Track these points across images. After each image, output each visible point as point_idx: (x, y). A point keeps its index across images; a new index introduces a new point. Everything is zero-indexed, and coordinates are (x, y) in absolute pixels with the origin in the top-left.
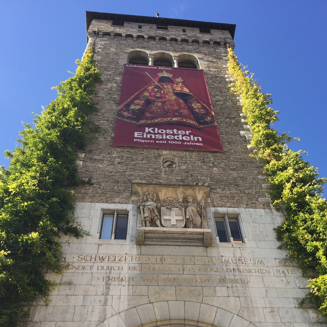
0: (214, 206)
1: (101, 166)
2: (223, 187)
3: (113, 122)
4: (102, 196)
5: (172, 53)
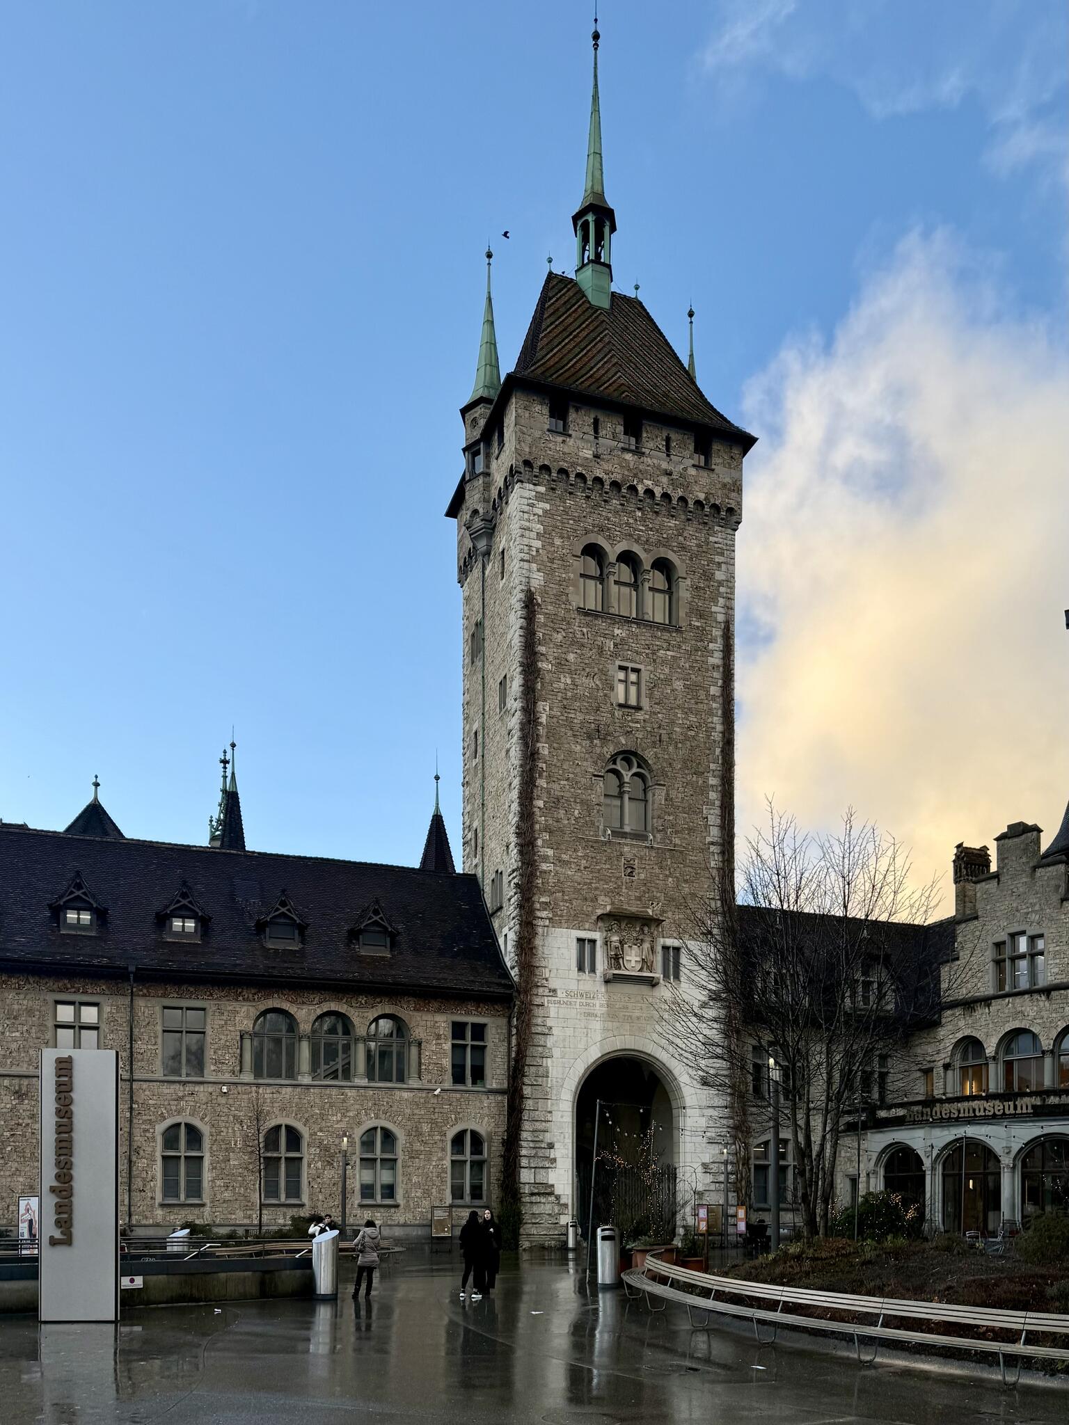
0: (663, 937)
1: (569, 873)
2: (673, 909)
3: (574, 783)
4: (575, 920)
5: (642, 555)
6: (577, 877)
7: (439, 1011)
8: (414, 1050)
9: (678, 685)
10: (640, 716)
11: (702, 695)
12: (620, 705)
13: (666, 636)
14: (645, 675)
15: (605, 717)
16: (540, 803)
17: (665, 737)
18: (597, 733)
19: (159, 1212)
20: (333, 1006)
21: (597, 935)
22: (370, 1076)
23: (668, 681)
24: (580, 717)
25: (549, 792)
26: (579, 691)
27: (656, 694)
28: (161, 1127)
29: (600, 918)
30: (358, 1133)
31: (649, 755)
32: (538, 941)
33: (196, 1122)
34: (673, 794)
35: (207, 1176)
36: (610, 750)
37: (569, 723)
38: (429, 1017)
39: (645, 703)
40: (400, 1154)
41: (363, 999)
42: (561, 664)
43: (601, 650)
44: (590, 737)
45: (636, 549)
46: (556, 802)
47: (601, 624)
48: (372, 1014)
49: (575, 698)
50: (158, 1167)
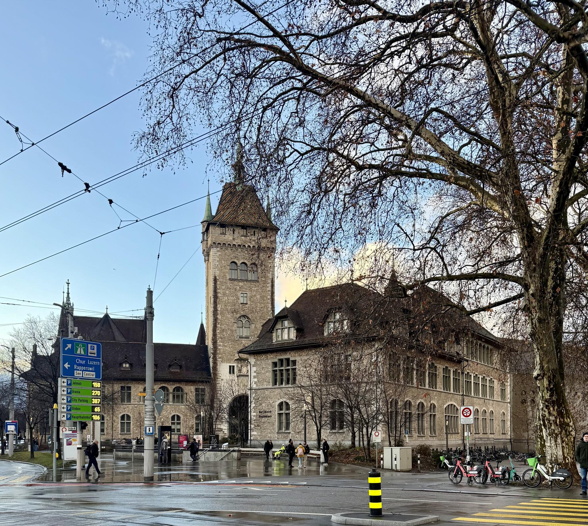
1: (227, 348)
3: (228, 325)
4: (228, 361)
5: (247, 263)
6: (229, 350)
7: (192, 385)
8: (185, 395)
9: (258, 297)
10: (247, 306)
11: (265, 298)
12: (241, 304)
13: (255, 284)
14: (248, 295)
15: (237, 307)
16: (219, 331)
17: (254, 311)
18: (235, 311)
19: (120, 436)
20: (164, 385)
21: (235, 365)
22: (174, 402)
23: (255, 296)
24: (230, 307)
25: (221, 328)
26: (230, 301)
27: (252, 299)
28: (120, 415)
29: (236, 360)
30: (170, 416)
31: (250, 316)
32: (218, 367)
33: (129, 414)
34: (257, 326)
35: (132, 427)
36: (239, 315)
37: (227, 310)
38: (189, 387)
39: (249, 302)
40: (182, 421)
41: (171, 383)
42: (224, 294)
43: (236, 289)
44: (232, 313)
45: (246, 261)
46: (223, 330)
47: (236, 283)
48: (174, 387)
49: (228, 303)
50: (119, 425)
